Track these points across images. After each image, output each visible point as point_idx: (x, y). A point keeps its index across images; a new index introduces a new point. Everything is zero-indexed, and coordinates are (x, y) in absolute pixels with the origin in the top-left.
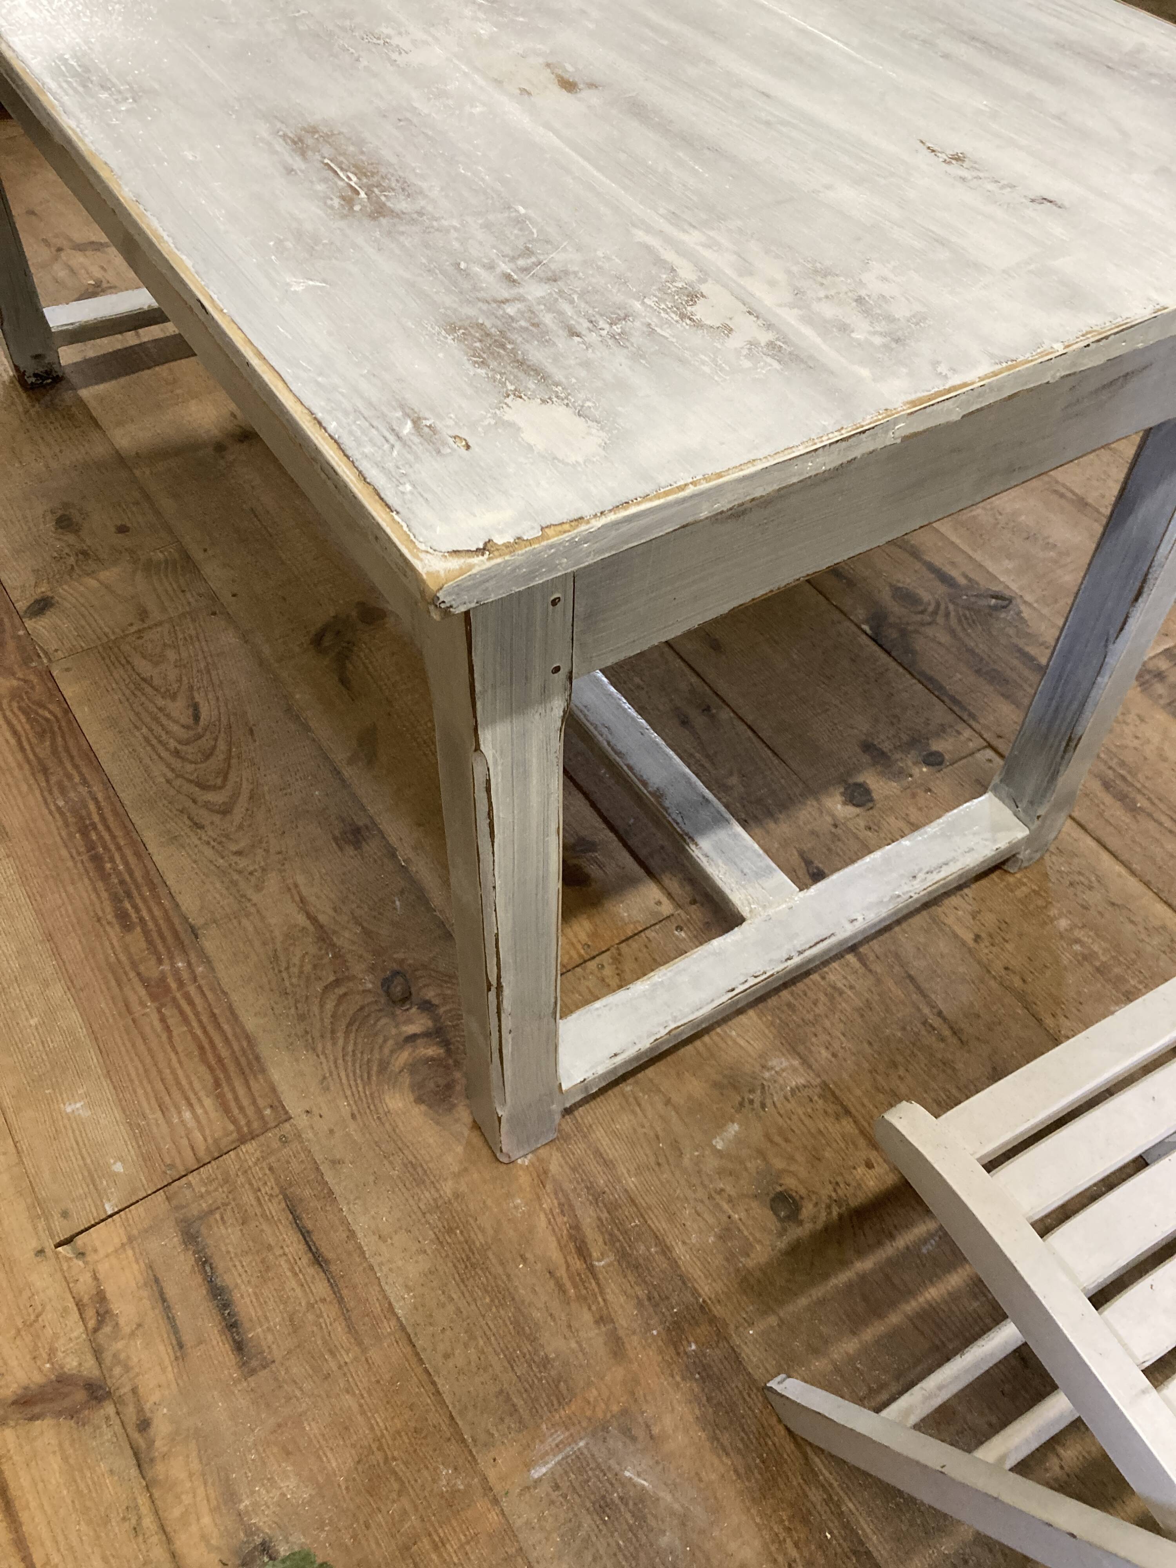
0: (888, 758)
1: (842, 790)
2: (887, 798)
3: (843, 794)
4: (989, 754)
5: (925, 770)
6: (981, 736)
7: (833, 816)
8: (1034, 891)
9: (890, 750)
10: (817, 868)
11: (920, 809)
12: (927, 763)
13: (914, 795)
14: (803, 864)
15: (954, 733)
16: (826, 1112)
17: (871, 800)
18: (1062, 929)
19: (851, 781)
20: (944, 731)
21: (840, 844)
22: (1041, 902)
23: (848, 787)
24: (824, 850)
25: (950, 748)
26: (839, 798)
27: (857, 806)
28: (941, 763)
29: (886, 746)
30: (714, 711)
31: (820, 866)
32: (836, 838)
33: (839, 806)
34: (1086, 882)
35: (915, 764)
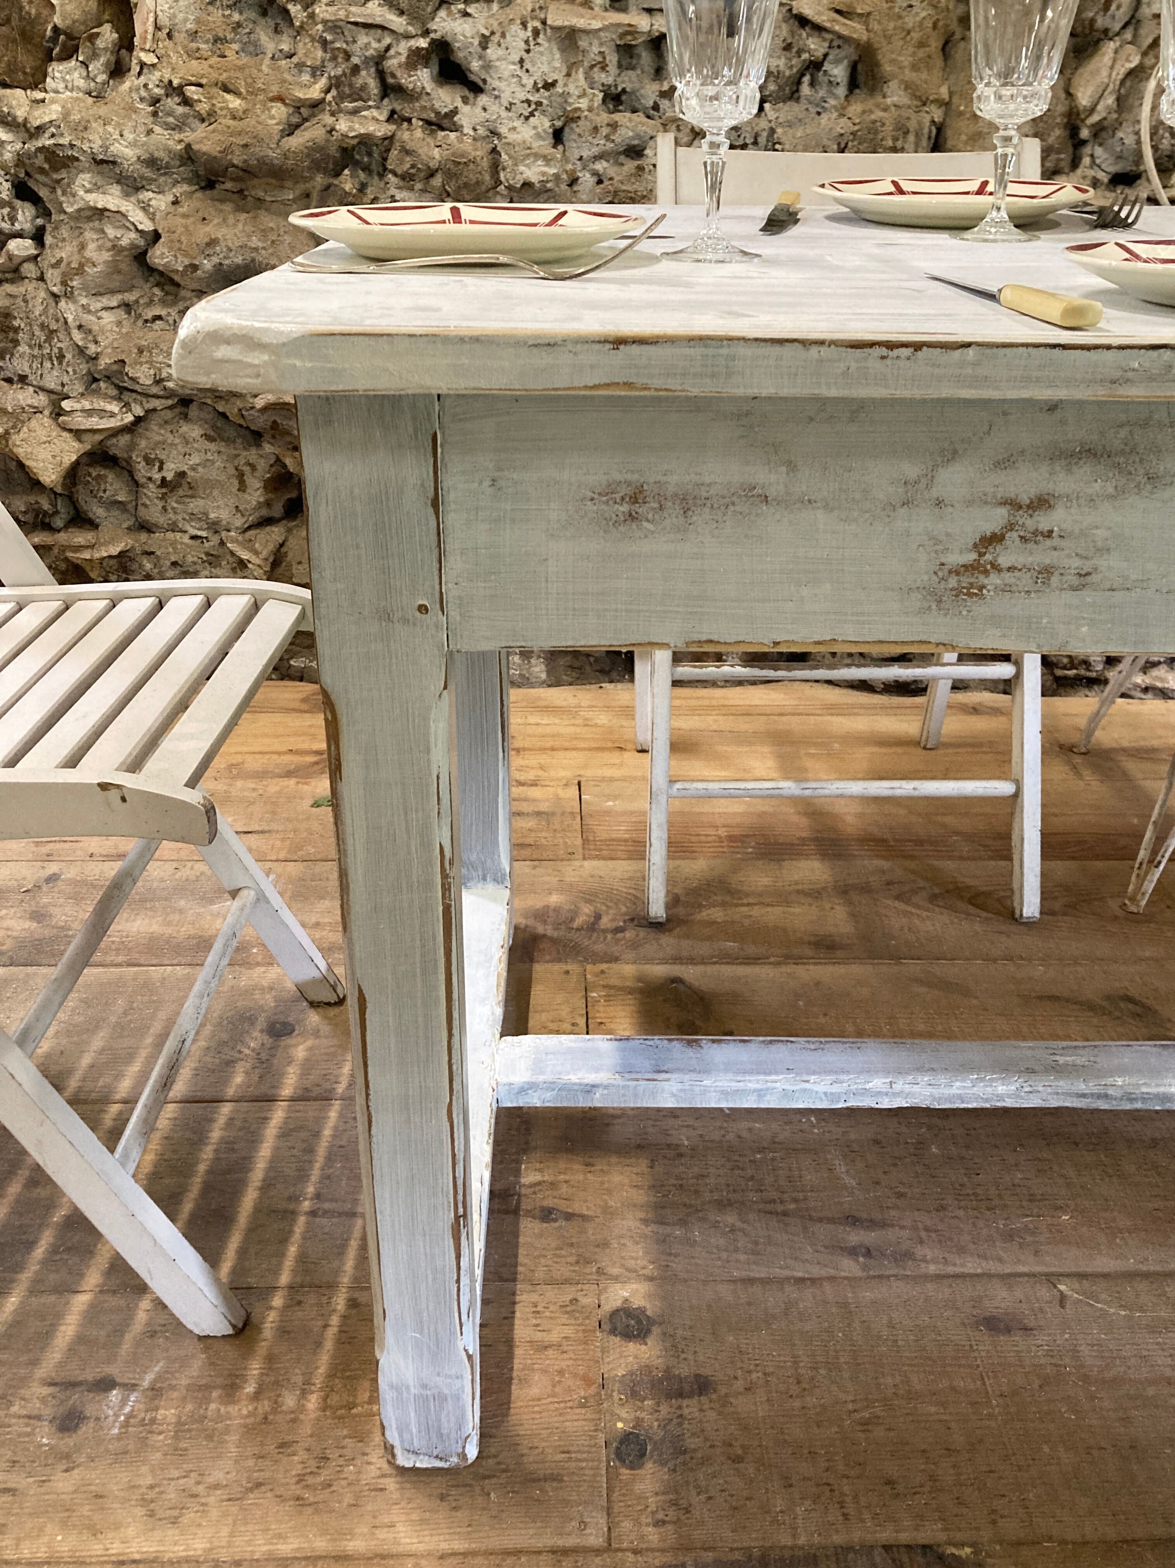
0: (669, 1396)
1: (649, 1313)
2: (604, 1350)
3: (642, 1310)
4: (594, 1538)
5: (620, 1425)
6: (635, 1552)
7: (616, 1279)
8: (355, 1405)
9: (680, 1407)
10: (555, 1220)
11: (561, 1372)
12: (627, 1438)
13: (588, 1381)
14: (570, 1210)
15: (660, 1516)
16: (318, 1086)
17: (613, 1331)
18: (285, 1393)
19: (656, 1330)
20: (674, 1504)
21: (572, 1259)
22: (334, 1399)
23: (651, 1321)
24: (574, 1240)
25: (639, 1487)
26: (638, 1302)
27: (615, 1313)
28: (619, 1455)
29: (691, 1407)
30: (861, 1259)
31: (557, 1224)
32: (583, 1260)
33: (626, 1294)
34: (310, 1480)
35: (638, 1422)
